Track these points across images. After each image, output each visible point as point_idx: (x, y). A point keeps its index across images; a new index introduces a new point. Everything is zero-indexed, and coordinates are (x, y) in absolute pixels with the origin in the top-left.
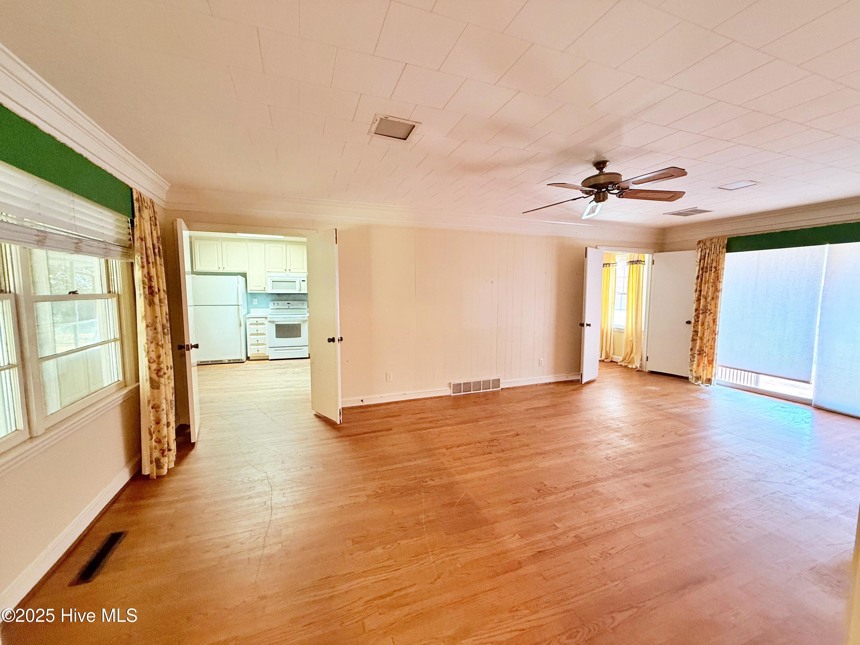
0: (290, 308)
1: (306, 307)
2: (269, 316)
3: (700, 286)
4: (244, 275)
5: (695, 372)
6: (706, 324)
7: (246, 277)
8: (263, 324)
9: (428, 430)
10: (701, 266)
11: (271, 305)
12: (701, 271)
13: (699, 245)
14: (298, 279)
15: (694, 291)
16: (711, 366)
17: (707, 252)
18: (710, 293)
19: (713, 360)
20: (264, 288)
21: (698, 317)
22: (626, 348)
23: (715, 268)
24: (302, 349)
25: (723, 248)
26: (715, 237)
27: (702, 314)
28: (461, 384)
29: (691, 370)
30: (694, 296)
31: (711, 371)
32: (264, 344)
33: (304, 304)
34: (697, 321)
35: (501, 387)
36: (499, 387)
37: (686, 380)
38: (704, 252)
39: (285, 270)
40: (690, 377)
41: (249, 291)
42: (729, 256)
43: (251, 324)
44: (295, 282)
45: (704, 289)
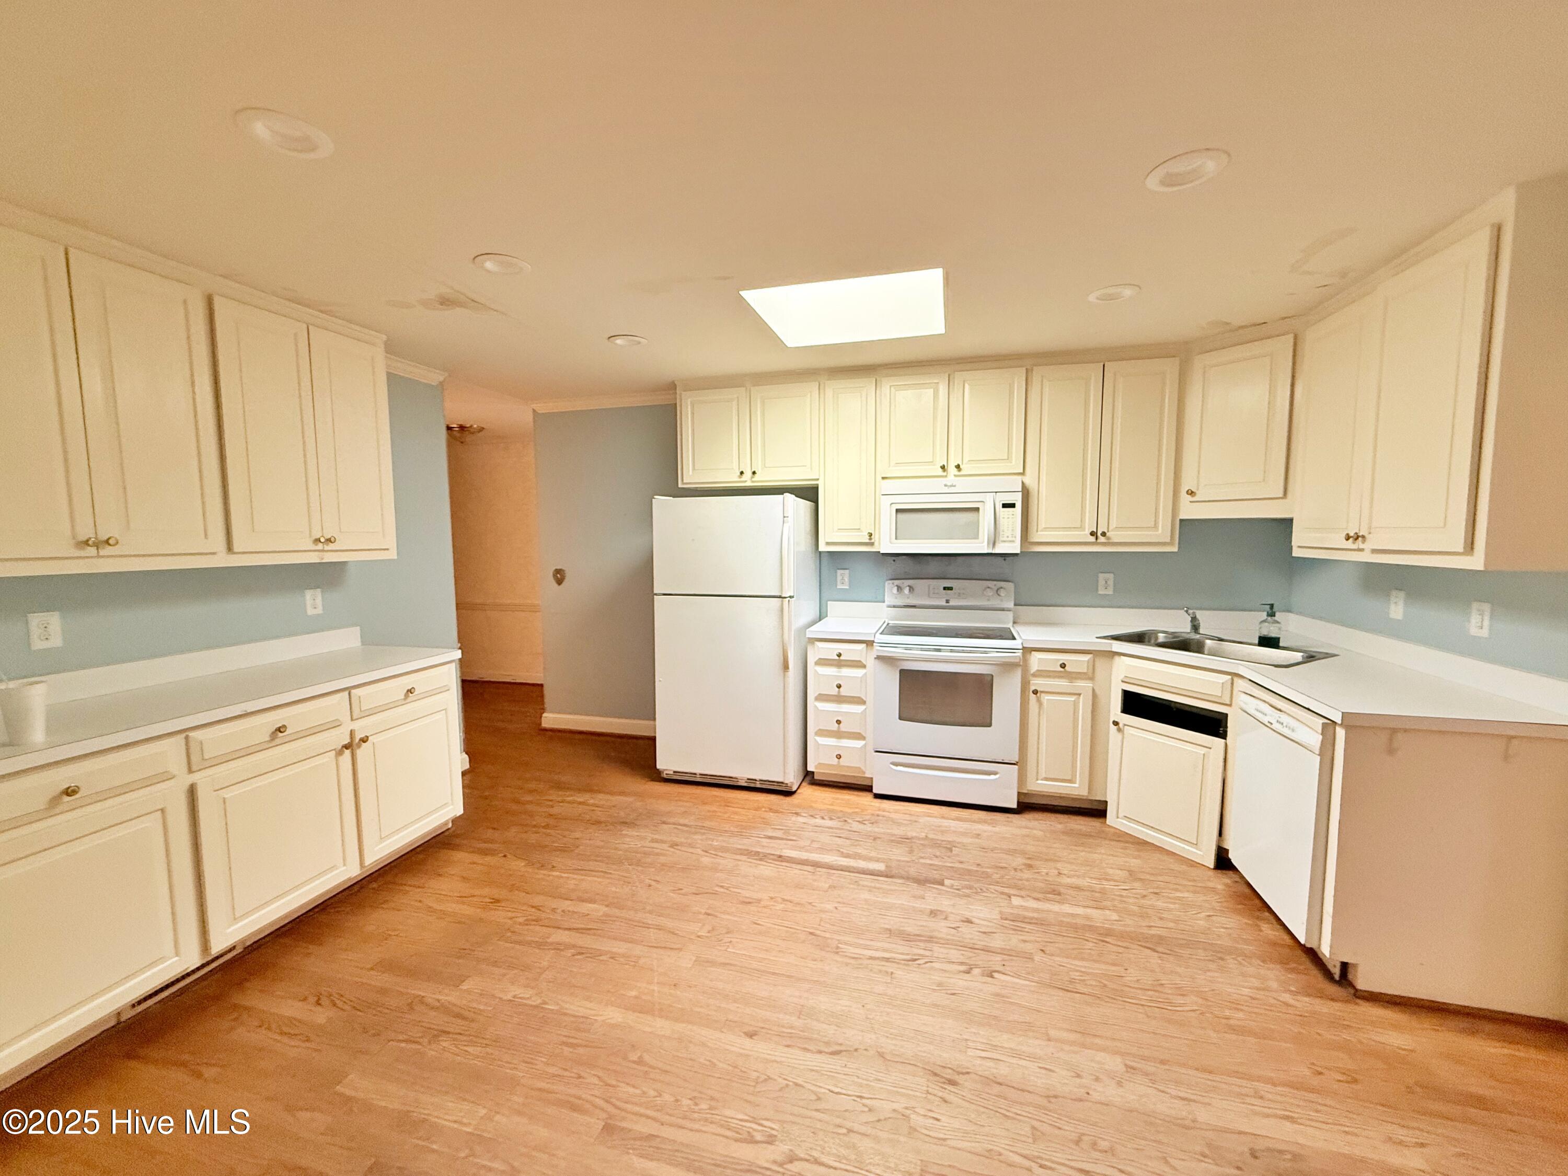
0: (952, 603)
1: (1011, 605)
2: (880, 638)
4: (810, 493)
7: (815, 501)
8: (859, 665)
11: (890, 593)
14: (989, 498)
20: (870, 535)
24: (995, 773)
32: (859, 736)
33: (1002, 593)
39: (943, 467)
41: (822, 548)
43: (822, 662)
44: (977, 509)
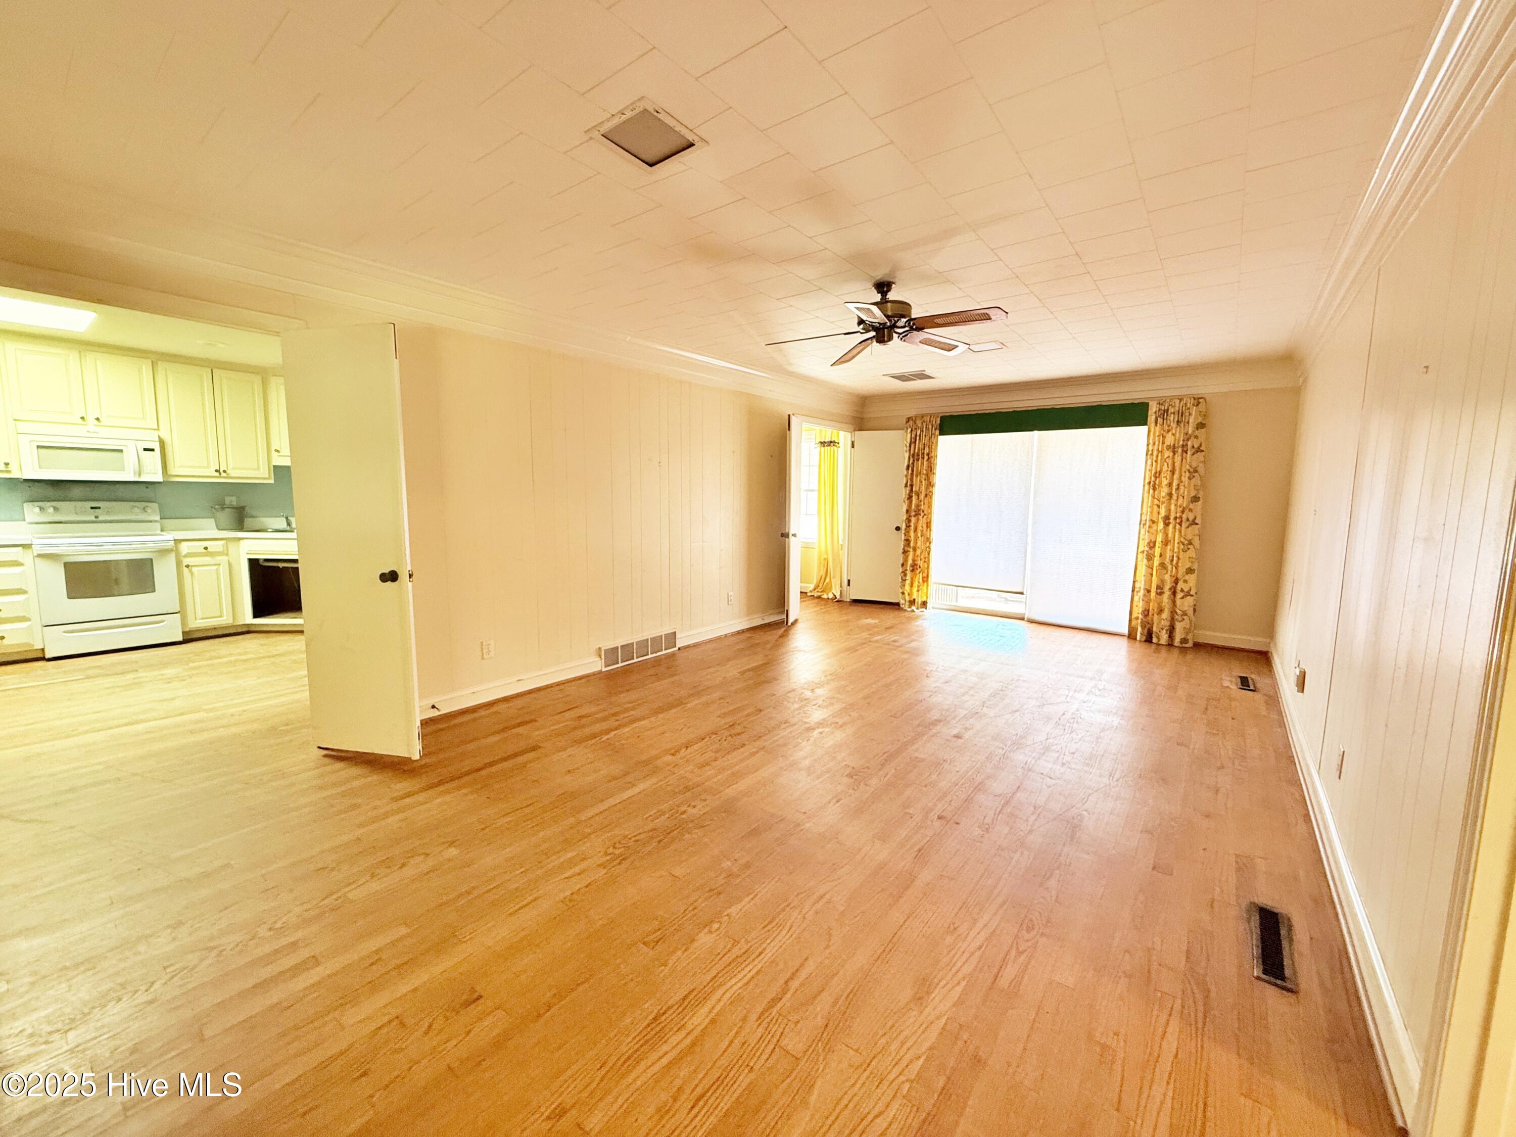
0: (100, 518)
1: (158, 518)
2: (34, 542)
3: (912, 480)
5: (909, 594)
6: (920, 528)
8: (16, 564)
9: (613, 733)
10: (912, 452)
11: (32, 513)
12: (911, 459)
13: (908, 424)
14: (131, 444)
15: (904, 485)
16: (925, 584)
17: (918, 434)
18: (923, 488)
19: (928, 576)
20: (7, 465)
21: (909, 521)
22: (819, 570)
23: (928, 454)
24: (163, 621)
25: (936, 429)
26: (927, 415)
27: (914, 516)
28: (617, 648)
29: (903, 593)
30: (904, 494)
31: (925, 591)
32: (23, 619)
33: (149, 511)
34: (908, 526)
35: (679, 645)
36: (675, 646)
37: (897, 607)
38: (914, 433)
39: (83, 418)
40: (902, 602)
42: (943, 440)
44: (121, 451)
45: (916, 484)
